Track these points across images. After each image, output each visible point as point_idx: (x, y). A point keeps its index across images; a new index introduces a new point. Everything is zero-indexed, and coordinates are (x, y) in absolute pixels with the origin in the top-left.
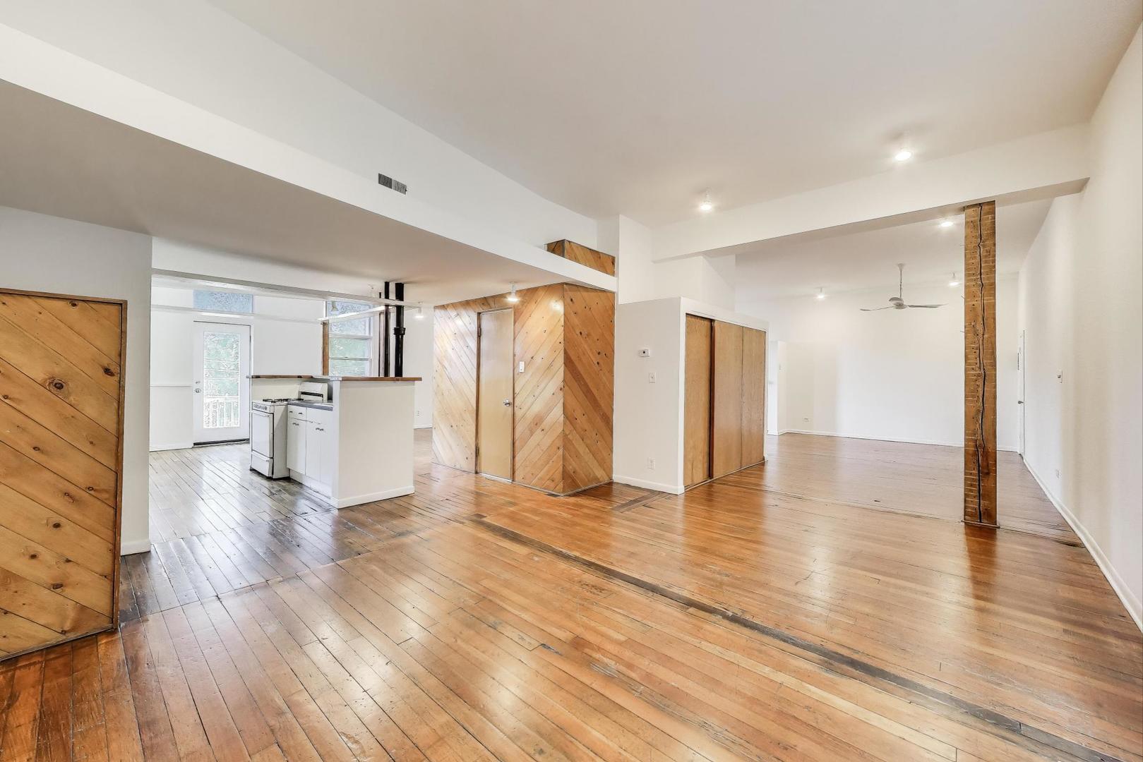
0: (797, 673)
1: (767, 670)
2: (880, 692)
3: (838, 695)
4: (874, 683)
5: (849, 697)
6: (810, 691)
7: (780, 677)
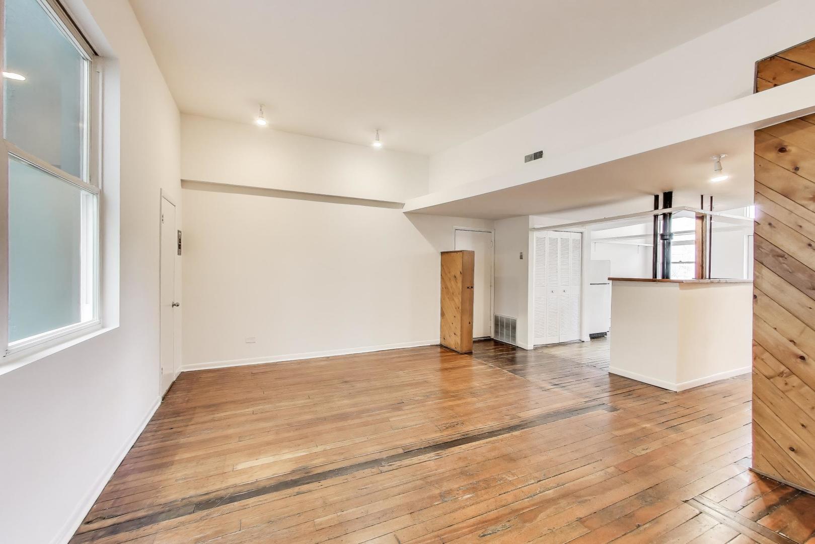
0: (317, 455)
1: (328, 447)
2: (274, 475)
3: (292, 458)
4: (278, 478)
5: (285, 461)
6: (304, 452)
7: (320, 449)
